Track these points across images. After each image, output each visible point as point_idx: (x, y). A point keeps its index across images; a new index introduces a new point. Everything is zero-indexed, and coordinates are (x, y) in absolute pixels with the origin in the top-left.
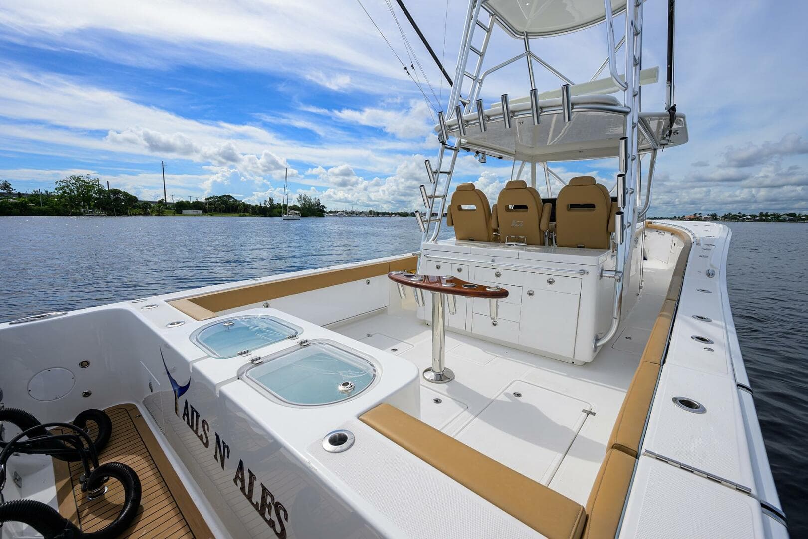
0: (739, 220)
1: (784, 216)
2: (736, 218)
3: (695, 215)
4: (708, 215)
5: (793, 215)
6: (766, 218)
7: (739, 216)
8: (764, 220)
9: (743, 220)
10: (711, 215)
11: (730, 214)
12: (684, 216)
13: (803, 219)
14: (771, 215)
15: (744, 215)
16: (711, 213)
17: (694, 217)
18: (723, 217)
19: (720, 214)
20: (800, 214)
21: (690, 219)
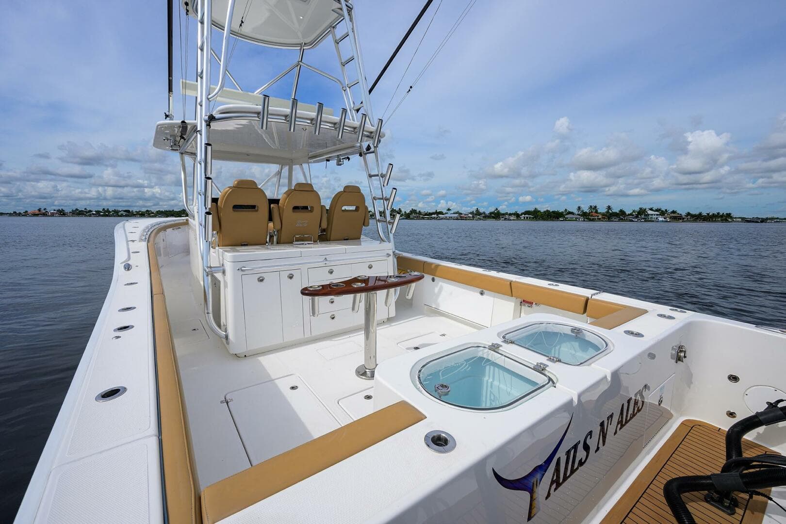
0: (86, 216)
1: (122, 212)
2: (83, 214)
3: (39, 210)
4: (55, 210)
5: (128, 211)
6: (109, 213)
7: (85, 212)
8: (107, 216)
9: (90, 216)
10: (58, 211)
11: (77, 210)
12: (26, 212)
13: (135, 215)
14: (113, 211)
15: (90, 211)
16: (57, 208)
17: (39, 213)
18: (70, 212)
19: (68, 210)
20: (132, 211)
21: (35, 215)
